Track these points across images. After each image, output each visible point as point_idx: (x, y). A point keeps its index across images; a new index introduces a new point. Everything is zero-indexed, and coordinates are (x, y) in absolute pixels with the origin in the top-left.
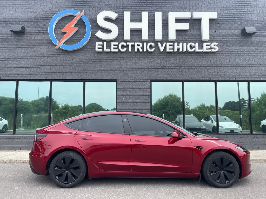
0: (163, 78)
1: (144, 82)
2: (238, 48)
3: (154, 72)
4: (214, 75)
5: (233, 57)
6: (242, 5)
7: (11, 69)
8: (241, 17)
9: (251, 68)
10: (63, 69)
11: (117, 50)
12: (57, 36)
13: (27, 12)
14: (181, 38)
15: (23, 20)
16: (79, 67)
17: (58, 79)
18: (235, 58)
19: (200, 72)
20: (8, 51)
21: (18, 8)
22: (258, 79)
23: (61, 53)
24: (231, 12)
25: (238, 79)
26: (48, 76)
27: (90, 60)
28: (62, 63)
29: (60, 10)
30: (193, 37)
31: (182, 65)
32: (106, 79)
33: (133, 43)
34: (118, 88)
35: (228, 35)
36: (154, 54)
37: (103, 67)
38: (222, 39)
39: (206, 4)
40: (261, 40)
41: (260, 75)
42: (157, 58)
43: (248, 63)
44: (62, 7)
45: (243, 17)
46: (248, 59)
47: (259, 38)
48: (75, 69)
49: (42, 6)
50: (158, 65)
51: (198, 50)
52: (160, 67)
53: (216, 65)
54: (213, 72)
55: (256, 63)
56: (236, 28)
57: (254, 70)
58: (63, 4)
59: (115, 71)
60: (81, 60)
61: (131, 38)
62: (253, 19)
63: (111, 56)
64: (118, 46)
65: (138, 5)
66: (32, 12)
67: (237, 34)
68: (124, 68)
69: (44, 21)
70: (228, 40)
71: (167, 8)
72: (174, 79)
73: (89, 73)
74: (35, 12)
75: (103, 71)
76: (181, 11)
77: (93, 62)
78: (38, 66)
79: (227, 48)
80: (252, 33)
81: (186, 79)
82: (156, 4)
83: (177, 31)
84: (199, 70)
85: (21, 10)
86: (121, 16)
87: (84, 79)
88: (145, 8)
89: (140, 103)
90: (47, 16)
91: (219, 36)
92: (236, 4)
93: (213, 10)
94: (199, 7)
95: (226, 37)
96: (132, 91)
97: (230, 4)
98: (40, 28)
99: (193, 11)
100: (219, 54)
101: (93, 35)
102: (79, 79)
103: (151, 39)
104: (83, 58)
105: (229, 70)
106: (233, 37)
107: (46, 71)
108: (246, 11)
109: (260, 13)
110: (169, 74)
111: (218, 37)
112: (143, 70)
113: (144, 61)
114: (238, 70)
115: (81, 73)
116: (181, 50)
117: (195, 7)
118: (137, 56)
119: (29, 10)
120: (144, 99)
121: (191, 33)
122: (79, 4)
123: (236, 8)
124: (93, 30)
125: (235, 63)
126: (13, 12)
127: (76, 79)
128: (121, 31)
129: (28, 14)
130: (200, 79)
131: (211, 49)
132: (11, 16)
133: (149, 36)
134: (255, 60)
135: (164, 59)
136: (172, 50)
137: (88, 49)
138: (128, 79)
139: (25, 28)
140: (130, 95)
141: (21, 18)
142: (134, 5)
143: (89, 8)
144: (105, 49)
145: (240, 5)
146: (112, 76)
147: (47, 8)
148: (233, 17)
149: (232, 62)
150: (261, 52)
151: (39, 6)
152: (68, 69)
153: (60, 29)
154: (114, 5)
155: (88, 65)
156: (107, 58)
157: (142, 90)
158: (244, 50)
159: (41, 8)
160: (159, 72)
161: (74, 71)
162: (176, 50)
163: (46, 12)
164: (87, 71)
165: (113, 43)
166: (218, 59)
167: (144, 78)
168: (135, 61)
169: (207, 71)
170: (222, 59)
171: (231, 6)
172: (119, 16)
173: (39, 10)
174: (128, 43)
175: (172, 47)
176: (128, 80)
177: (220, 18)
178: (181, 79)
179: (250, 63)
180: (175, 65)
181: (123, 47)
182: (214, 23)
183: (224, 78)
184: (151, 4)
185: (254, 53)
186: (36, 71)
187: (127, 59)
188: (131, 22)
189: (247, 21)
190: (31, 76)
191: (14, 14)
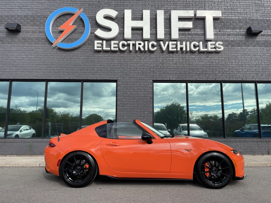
0: (165, 78)
1: (146, 83)
2: (244, 47)
3: (156, 72)
4: (219, 75)
5: (239, 57)
6: (247, 4)
7: (5, 68)
8: (246, 16)
9: (257, 68)
10: (59, 68)
11: (117, 49)
12: (54, 34)
13: (23, 10)
14: (184, 37)
15: (19, 18)
16: (76, 67)
17: (54, 79)
18: (240, 58)
19: (205, 72)
20: (2, 49)
21: (14, 6)
22: (266, 80)
23: (58, 52)
24: (235, 11)
25: (244, 80)
26: (44, 76)
27: (89, 59)
28: (59, 62)
29: (58, 8)
30: (196, 36)
31: (186, 65)
32: (105, 79)
33: (134, 42)
34: (118, 88)
35: (233, 35)
36: (156, 53)
37: (102, 67)
38: (226, 38)
39: (210, 3)
40: (267, 39)
41: (268, 75)
42: (159, 57)
43: (255, 63)
44: (60, 5)
45: (248, 16)
46: (255, 59)
47: (265, 37)
48: (72, 69)
49: (39, 3)
50: (161, 65)
51: (202, 49)
52: (162, 67)
53: (221, 65)
54: (218, 72)
55: (263, 63)
56: (241, 27)
57: (261, 70)
58: (61, 2)
59: (115, 71)
60: (79, 60)
61: (132, 37)
62: (258, 18)
63: (111, 56)
64: (118, 44)
65: (139, 4)
66: (29, 10)
67: (242, 33)
68: (124, 67)
69: (41, 19)
70: (233, 39)
71: (170, 6)
72: (177, 79)
73: (87, 73)
74: (31, 10)
75: (103, 71)
76: (184, 10)
77: (92, 61)
78: (34, 66)
79: (232, 47)
80: (258, 32)
81: (190, 79)
82: (158, 2)
83: (180, 30)
84: (204, 70)
85: (17, 8)
86: (121, 14)
87: (81, 79)
88: (146, 6)
89: (141, 105)
90: (44, 14)
91: (224, 35)
92: (241, 3)
93: (217, 9)
94: (202, 6)
95: (231, 36)
96: (133, 93)
97: (234, 3)
98: (36, 26)
99: (196, 10)
100: (224, 54)
101: (92, 33)
102: (77, 79)
103: (153, 38)
104: (82, 57)
105: (235, 70)
106: (238, 36)
107: (42, 71)
108: (251, 10)
109: (266, 12)
110: (172, 74)
111: (223, 37)
112: (144, 70)
113: (146, 61)
114: (244, 70)
115: (79, 73)
116: (184, 49)
117: (198, 6)
118: (138, 56)
119: (26, 8)
120: (145, 101)
121: (195, 32)
122: (78, 2)
123: (241, 7)
124: (92, 28)
125: (240, 63)
126: (9, 10)
127: (74, 79)
128: (122, 29)
129: (25, 12)
130: (205, 80)
131: (215, 48)
132: (6, 14)
133: (150, 35)
134: (262, 60)
135: (167, 59)
136: (175, 50)
137: (86, 48)
138: (129, 79)
139: (20, 26)
140: (131, 96)
141: (17, 16)
142: (135, 4)
143: (88, 6)
144: (105, 48)
145: (245, 4)
146: (112, 77)
147: (45, 6)
148: (238, 16)
149: (238, 63)
150: (268, 52)
151: (36, 3)
152: (65, 69)
153: (57, 27)
154: (115, 3)
155: (86, 64)
156: (106, 57)
157: (144, 91)
158: (250, 50)
159: (38, 6)
160: (162, 72)
161: (71, 71)
162: (179, 49)
163: (43, 10)
164: (85, 71)
165: (112, 42)
166: (223, 59)
167: (146, 79)
168: (136, 60)
169: (212, 71)
170: (228, 59)
171: (236, 5)
172: (119, 14)
173: (36, 8)
174: (128, 42)
175: (175, 46)
176: (128, 81)
177: (224, 17)
178: (185, 79)
179: (257, 63)
180: (178, 65)
181: (123, 45)
182: (219, 22)
183: (230, 79)
184: (153, 2)
185: (261, 52)
186: (31, 70)
187: (128, 58)
188: (132, 20)
189: (252, 20)
190: (26, 75)
191: (10, 12)
